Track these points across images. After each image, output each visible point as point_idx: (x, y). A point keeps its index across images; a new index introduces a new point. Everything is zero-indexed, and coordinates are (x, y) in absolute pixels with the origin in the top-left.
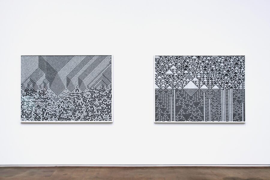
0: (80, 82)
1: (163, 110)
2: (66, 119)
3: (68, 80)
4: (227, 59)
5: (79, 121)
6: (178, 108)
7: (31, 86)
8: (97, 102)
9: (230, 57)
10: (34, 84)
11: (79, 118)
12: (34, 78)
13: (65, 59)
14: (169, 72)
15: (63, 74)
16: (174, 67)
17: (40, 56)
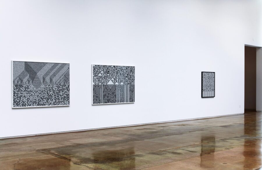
0: (51, 80)
1: (97, 97)
2: (43, 105)
3: (44, 79)
4: (127, 68)
5: (51, 106)
6: (104, 96)
7: (20, 82)
8: (61, 93)
9: (129, 67)
10: (22, 81)
11: (51, 104)
12: (21, 77)
13: (41, 65)
14: (100, 75)
15: (40, 74)
16: (102, 72)
17: (26, 62)
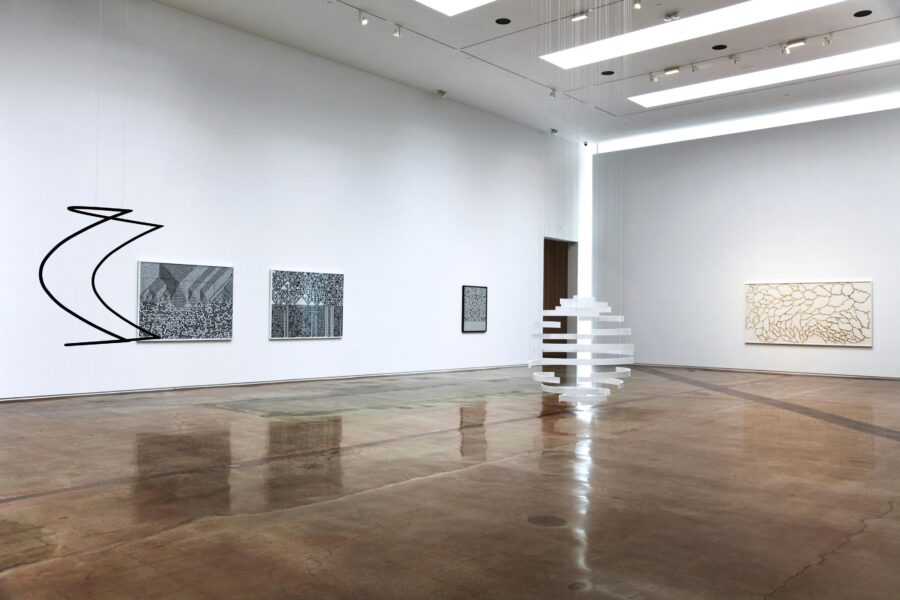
0: (202, 296)
1: (278, 326)
2: (187, 337)
3: (190, 293)
4: (330, 276)
5: (200, 339)
6: (291, 324)
7: (150, 298)
8: (218, 318)
9: (333, 275)
10: (154, 296)
11: (200, 335)
12: (154, 289)
13: (187, 269)
14: (284, 288)
15: (185, 285)
16: (288, 283)
17: (161, 264)
